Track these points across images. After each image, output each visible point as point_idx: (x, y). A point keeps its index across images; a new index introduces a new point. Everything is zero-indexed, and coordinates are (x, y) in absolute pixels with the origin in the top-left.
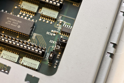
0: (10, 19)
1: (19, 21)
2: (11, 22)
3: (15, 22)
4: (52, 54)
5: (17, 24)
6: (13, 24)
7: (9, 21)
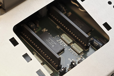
0: (51, 39)
1: (55, 43)
2: (50, 41)
3: (53, 42)
4: (64, 69)
5: (53, 44)
6: (51, 43)
7: (49, 40)
